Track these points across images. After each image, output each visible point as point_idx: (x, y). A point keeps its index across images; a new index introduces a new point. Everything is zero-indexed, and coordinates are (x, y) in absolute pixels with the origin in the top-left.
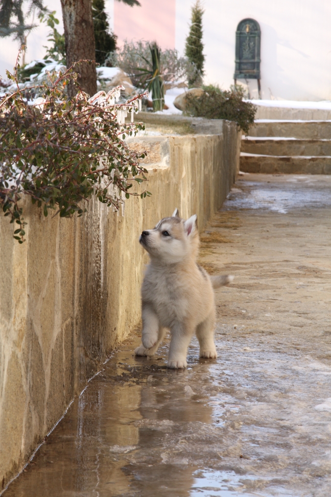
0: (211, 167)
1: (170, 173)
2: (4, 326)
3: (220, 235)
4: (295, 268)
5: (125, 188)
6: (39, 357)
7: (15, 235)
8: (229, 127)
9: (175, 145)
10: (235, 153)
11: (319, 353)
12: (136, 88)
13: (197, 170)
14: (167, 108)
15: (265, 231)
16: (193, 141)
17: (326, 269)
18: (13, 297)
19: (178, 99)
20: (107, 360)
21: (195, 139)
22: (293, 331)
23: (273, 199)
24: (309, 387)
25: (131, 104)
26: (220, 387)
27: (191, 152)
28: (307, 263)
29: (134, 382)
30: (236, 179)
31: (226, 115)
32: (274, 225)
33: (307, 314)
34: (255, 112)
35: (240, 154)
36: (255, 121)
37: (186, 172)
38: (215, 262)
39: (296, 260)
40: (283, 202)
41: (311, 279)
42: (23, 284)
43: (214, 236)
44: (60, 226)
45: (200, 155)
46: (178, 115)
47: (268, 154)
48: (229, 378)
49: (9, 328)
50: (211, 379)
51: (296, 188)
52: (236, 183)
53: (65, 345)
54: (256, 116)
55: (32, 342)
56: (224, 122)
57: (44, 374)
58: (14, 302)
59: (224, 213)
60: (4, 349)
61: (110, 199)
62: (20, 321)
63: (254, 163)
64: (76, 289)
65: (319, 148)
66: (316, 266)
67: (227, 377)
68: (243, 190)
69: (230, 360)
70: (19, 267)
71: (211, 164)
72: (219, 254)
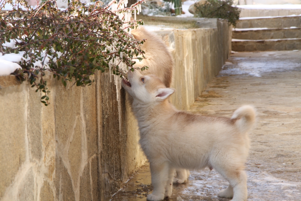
0: (208, 49)
1: (175, 54)
2: (35, 164)
3: (215, 92)
4: (261, 112)
5: (130, 65)
6: (69, 183)
7: (42, 100)
8: (222, 23)
9: (179, 35)
10: (228, 40)
11: (273, 169)
12: (164, 1)
13: (197, 51)
14: (184, 13)
15: (244, 89)
16: (194, 32)
17: (282, 112)
18: (43, 143)
19: (191, 7)
20: (128, 180)
21: (195, 31)
22: (256, 155)
23: (252, 67)
24: (263, 194)
25: (134, 8)
26: (201, 197)
27: (192, 40)
28: (271, 108)
29: (143, 195)
30: (229, 56)
31: (221, 16)
32: (251, 84)
33: (266, 143)
34: (239, 13)
35: (231, 40)
36: (240, 19)
37: (188, 52)
38: (209, 111)
39: (263, 107)
40: (258, 69)
41: (272, 119)
42: (52, 134)
43: (211, 93)
44: (83, 92)
45: (200, 41)
46: (190, 17)
47: (250, 39)
48: (209, 189)
49: (40, 165)
50: (196, 191)
51: (267, 60)
52: (229, 58)
53: (92, 173)
54: (241, 15)
55: (62, 173)
56: (218, 20)
57: (74, 194)
58: (43, 146)
59: (219, 78)
60: (36, 180)
61: (121, 72)
62: (50, 159)
63: (241, 45)
64: (99, 134)
65: (283, 34)
66: (276, 110)
67: (207, 189)
68: (233, 63)
69: (211, 177)
70: (48, 122)
71: (208, 47)
72: (213, 105)
